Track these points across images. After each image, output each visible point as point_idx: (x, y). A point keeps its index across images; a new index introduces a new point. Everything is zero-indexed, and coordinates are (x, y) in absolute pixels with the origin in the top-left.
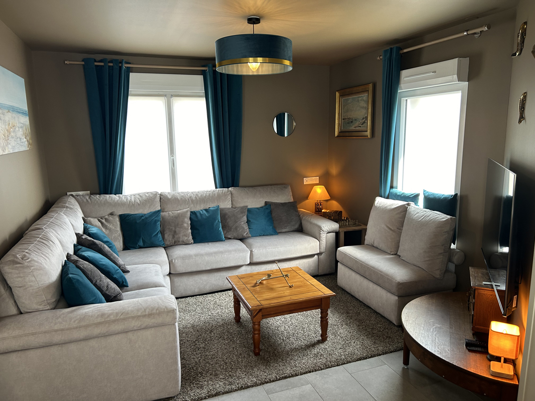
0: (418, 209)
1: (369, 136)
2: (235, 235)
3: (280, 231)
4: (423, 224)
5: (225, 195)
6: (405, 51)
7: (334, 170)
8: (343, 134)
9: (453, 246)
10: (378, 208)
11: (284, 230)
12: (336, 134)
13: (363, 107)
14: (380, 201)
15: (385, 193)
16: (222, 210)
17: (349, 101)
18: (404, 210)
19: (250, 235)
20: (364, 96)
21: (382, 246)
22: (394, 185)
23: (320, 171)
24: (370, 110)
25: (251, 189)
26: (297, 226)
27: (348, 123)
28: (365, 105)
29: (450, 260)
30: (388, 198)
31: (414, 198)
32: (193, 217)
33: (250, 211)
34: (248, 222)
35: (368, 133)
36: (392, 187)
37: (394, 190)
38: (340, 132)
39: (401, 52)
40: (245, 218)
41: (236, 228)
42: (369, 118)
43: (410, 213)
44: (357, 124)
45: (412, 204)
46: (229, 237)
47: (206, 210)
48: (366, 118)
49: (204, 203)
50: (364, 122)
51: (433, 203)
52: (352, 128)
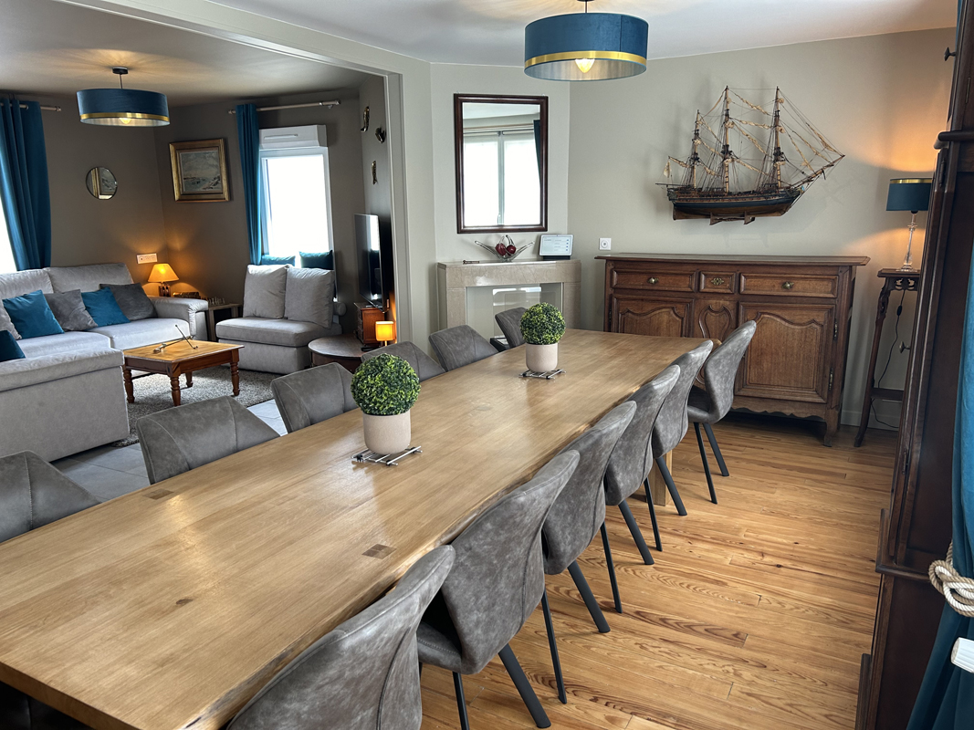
0: (297, 269)
1: (227, 199)
2: (76, 325)
3: (130, 319)
4: (307, 281)
5: (42, 277)
6: (262, 109)
7: (178, 243)
8: (186, 197)
9: (335, 300)
10: (254, 276)
11: (135, 318)
12: (177, 197)
13: (213, 166)
14: (252, 269)
15: (257, 260)
16: (46, 296)
17: (191, 157)
18: (285, 273)
19: (96, 324)
20: (214, 152)
21: (266, 313)
22: (265, 252)
23: (157, 247)
24: (224, 169)
25: (75, 269)
26: (150, 312)
27: (193, 184)
28: (215, 163)
29: (335, 313)
30: (261, 264)
31: (292, 261)
32: (9, 306)
33: (84, 295)
34: (87, 308)
35: (226, 195)
36: (263, 254)
37: (266, 257)
38: (182, 195)
39: (258, 110)
40: (82, 305)
41: (75, 316)
42: (224, 177)
43: (291, 274)
44: (207, 185)
45: (290, 265)
46: (68, 328)
47: (25, 296)
48: (220, 178)
49: (16, 289)
50: (217, 183)
51: (310, 262)
52: (200, 190)
